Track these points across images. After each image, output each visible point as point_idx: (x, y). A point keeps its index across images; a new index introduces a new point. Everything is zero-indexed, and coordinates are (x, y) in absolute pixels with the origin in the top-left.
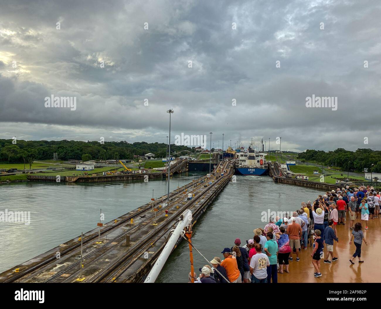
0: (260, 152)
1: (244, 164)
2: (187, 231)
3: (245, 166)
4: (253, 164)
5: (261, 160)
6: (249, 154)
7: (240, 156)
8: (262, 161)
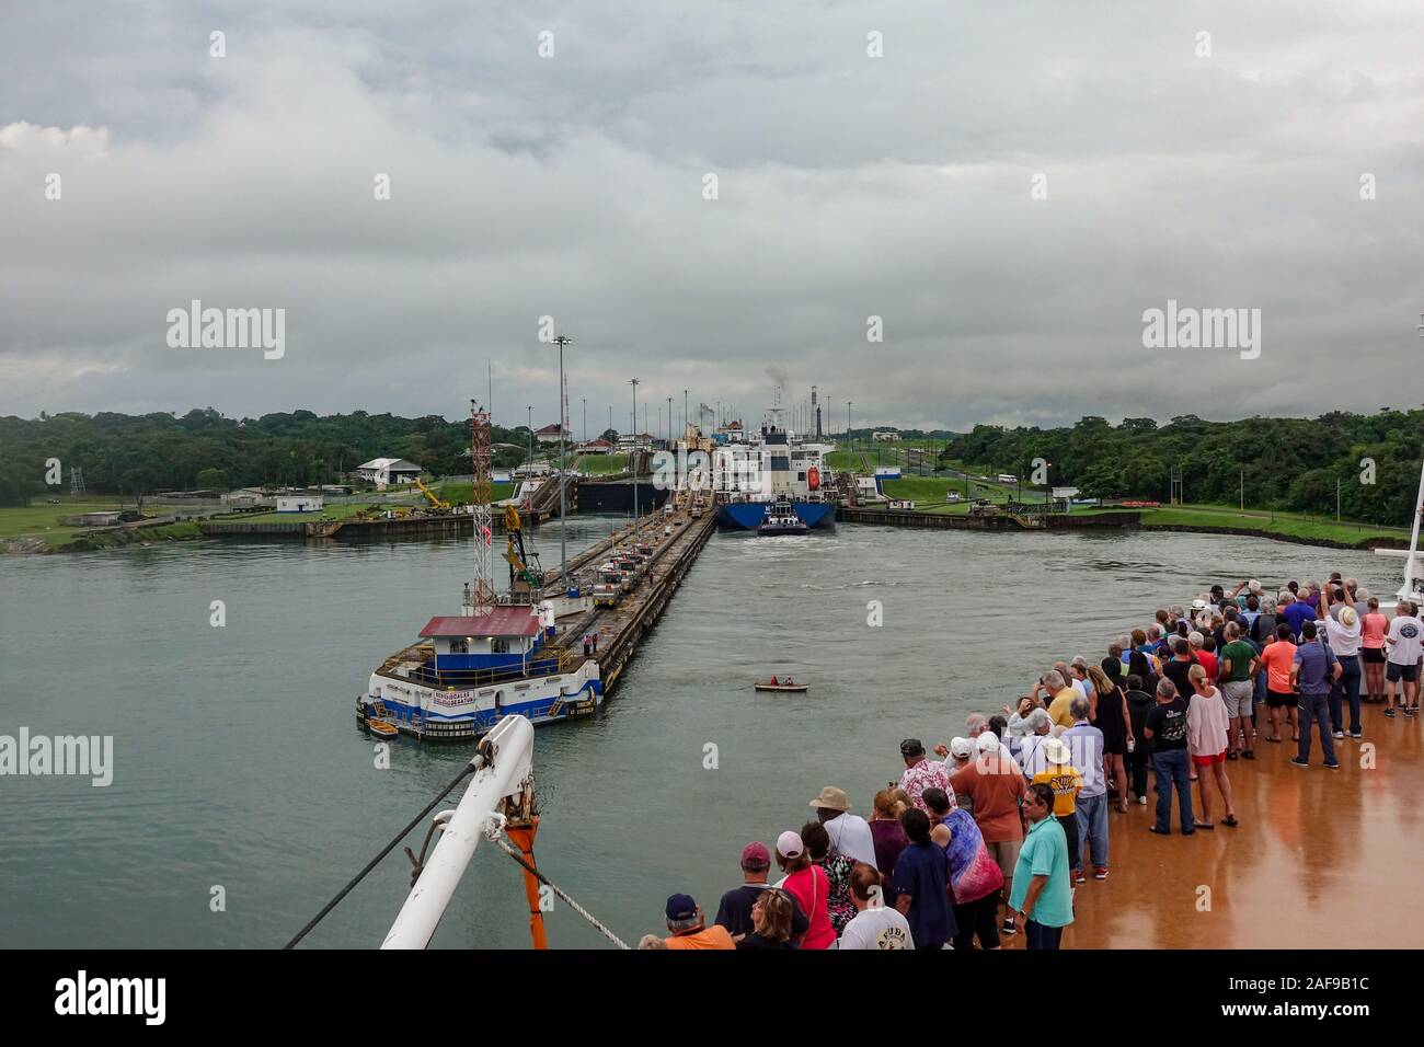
0: (807, 439)
2: (512, 815)
3: (752, 497)
4: (783, 486)
5: (814, 471)
6: (765, 449)
8: (814, 475)
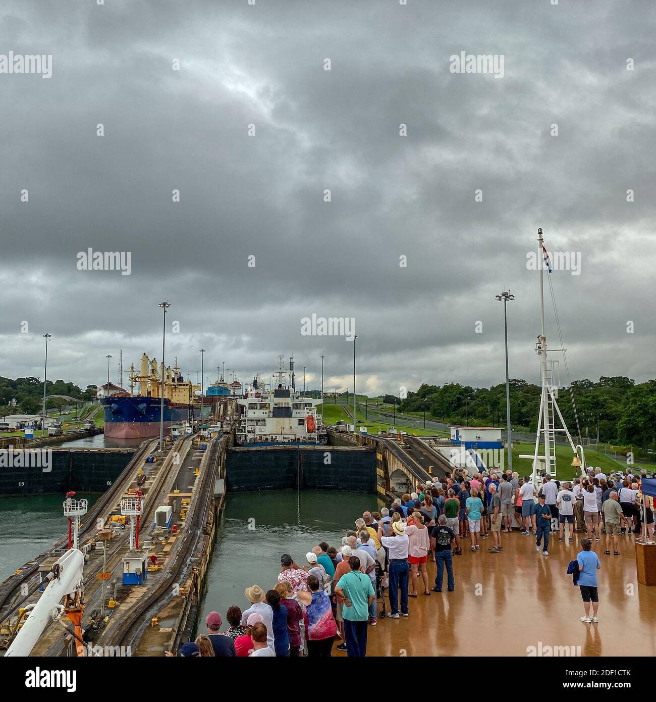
1: (260, 429)
3: (264, 438)
4: (287, 429)
5: (310, 418)
6: (273, 401)
7: (248, 407)
8: (311, 421)
